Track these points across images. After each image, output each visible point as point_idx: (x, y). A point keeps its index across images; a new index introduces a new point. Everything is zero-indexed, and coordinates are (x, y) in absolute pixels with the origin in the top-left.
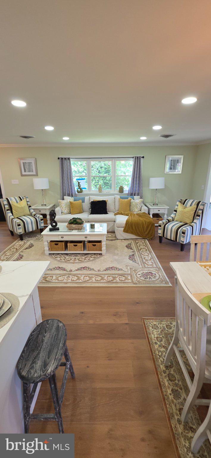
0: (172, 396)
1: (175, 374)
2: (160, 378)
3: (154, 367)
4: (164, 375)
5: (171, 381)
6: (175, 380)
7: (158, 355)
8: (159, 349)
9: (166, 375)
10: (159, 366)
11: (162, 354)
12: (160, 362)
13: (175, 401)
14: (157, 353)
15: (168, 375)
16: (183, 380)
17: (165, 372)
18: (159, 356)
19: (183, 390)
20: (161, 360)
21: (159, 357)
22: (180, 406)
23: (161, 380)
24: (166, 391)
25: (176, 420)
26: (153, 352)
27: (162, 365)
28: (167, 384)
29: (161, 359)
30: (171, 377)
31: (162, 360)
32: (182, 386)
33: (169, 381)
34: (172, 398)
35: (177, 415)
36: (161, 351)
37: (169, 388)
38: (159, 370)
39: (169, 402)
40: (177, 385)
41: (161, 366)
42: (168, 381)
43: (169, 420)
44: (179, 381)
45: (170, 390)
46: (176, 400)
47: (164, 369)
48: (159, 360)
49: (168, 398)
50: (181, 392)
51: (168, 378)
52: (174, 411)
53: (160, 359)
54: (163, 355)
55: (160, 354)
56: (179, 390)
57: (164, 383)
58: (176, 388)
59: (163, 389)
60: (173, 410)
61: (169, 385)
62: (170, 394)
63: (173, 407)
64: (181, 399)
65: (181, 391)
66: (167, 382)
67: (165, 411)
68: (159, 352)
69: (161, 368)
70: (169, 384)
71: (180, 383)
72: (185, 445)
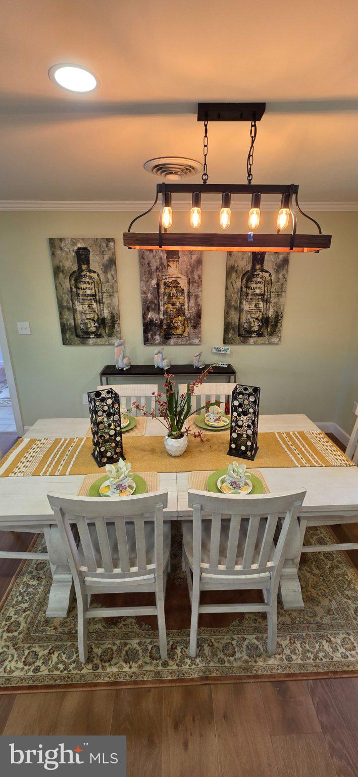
0: (133, 665)
1: (103, 647)
2: (103, 680)
3: (81, 689)
4: (100, 670)
5: (112, 658)
6: (112, 650)
7: (62, 671)
8: (51, 666)
9: (100, 666)
10: (83, 676)
11: (63, 662)
12: (75, 672)
13: (140, 662)
14: (58, 672)
15: (102, 660)
16: (114, 635)
17: (96, 667)
18: (65, 669)
19: (128, 641)
20: (74, 669)
21: (66, 672)
22: (147, 656)
23: (107, 679)
24: (125, 675)
25: (164, 669)
26: (52, 682)
27: (83, 668)
28: (114, 669)
29: (71, 667)
30: (106, 657)
31: (74, 665)
32: (122, 641)
33: (112, 663)
34: (136, 665)
35: (157, 665)
36: (57, 663)
37: (121, 667)
38: (89, 679)
39: (141, 674)
40: (119, 650)
41: (85, 671)
42: (110, 665)
43: (162, 682)
44: (114, 644)
45: (125, 665)
46: (139, 659)
47: (90, 666)
48: (73, 672)
49: (134, 673)
50: (131, 646)
51: (107, 664)
52: (152, 668)
53: (70, 671)
54: (66, 660)
55: (61, 666)
56: (126, 648)
57: (114, 673)
58: (124, 652)
59: (122, 680)
60: (151, 671)
61: (118, 665)
62: (130, 667)
63: (147, 668)
64: (138, 650)
65: (128, 646)
66: (111, 668)
67: (151, 686)
68: (57, 669)
69: (88, 674)
70: (115, 664)
71: (118, 642)
72: (189, 665)
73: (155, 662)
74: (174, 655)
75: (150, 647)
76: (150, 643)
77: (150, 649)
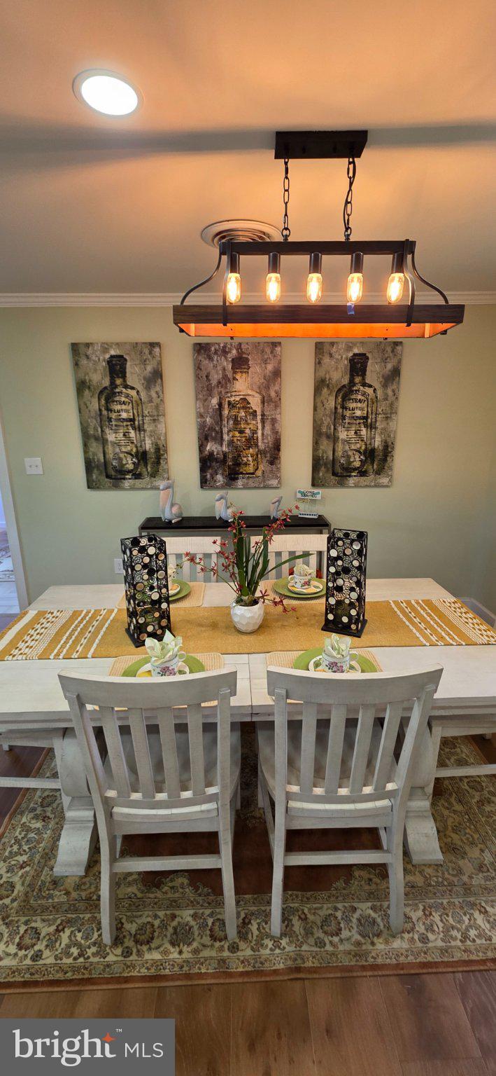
0: (185, 949)
1: (140, 921)
2: (139, 972)
3: (105, 987)
4: (134, 957)
5: (152, 938)
6: (153, 926)
7: (75, 959)
8: (60, 951)
9: (135, 950)
10: (108, 966)
11: (77, 944)
12: (96, 959)
13: (195, 945)
14: (70, 961)
15: (137, 942)
16: (155, 904)
17: (128, 952)
18: (80, 955)
19: (177, 913)
20: (94, 955)
21: (81, 960)
22: (206, 936)
23: (144, 972)
24: (173, 965)
25: (232, 955)
26: (60, 976)
27: (108, 954)
28: (156, 956)
29: (90, 952)
30: (143, 937)
31: (94, 949)
32: (168, 912)
33: (153, 945)
34: (189, 949)
35: (221, 949)
36: (68, 946)
37: (166, 952)
38: (117, 970)
39: (196, 963)
40: (164, 926)
41: (111, 958)
42: (150, 949)
43: (230, 975)
44: (156, 917)
45: (172, 950)
46: (194, 940)
47: (119, 951)
48: (92, 959)
49: (187, 961)
50: (180, 920)
51: (145, 948)
52: (213, 953)
53: (89, 957)
54: (83, 942)
55: (75, 951)
56: (175, 923)
57: (155, 962)
58: (171, 930)
59: (167, 972)
60: (211, 958)
61: (162, 949)
62: (180, 952)
63: (206, 953)
64: (193, 927)
65: (178, 919)
66: (151, 954)
67: (213, 981)
68: (68, 955)
69: (115, 962)
70: (157, 948)
71: (161, 914)
72: (271, 950)
73: (217, 944)
74: (247, 933)
75: (210, 921)
76: (211, 915)
77: (210, 924)
